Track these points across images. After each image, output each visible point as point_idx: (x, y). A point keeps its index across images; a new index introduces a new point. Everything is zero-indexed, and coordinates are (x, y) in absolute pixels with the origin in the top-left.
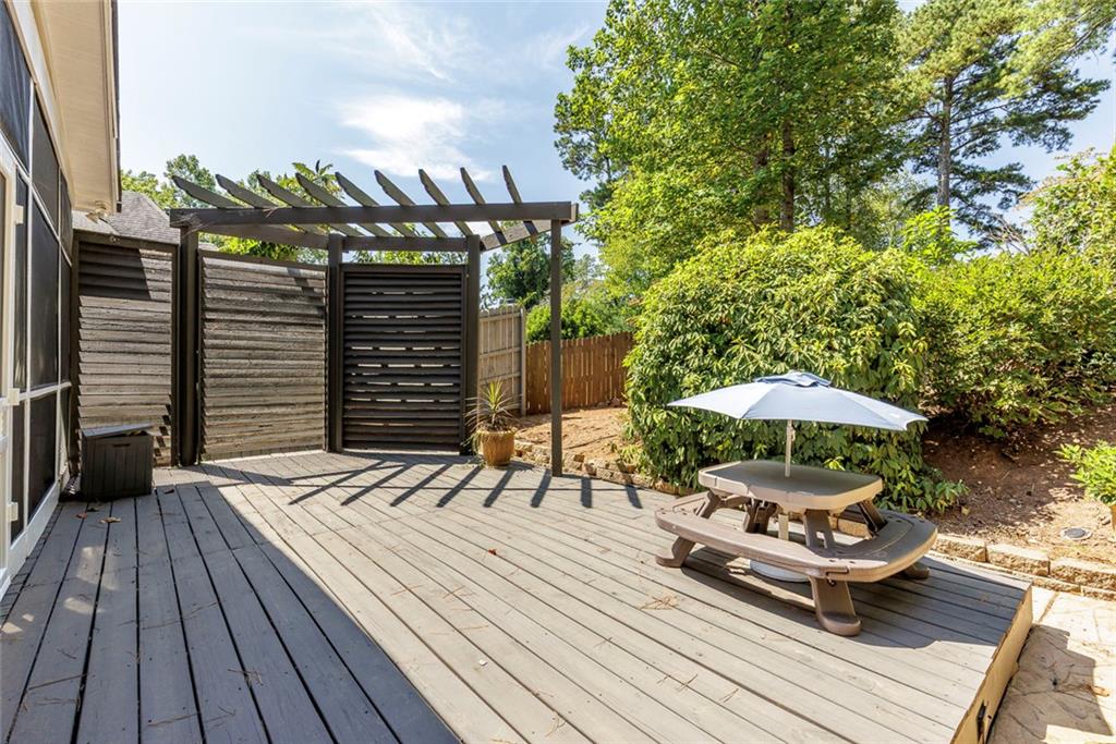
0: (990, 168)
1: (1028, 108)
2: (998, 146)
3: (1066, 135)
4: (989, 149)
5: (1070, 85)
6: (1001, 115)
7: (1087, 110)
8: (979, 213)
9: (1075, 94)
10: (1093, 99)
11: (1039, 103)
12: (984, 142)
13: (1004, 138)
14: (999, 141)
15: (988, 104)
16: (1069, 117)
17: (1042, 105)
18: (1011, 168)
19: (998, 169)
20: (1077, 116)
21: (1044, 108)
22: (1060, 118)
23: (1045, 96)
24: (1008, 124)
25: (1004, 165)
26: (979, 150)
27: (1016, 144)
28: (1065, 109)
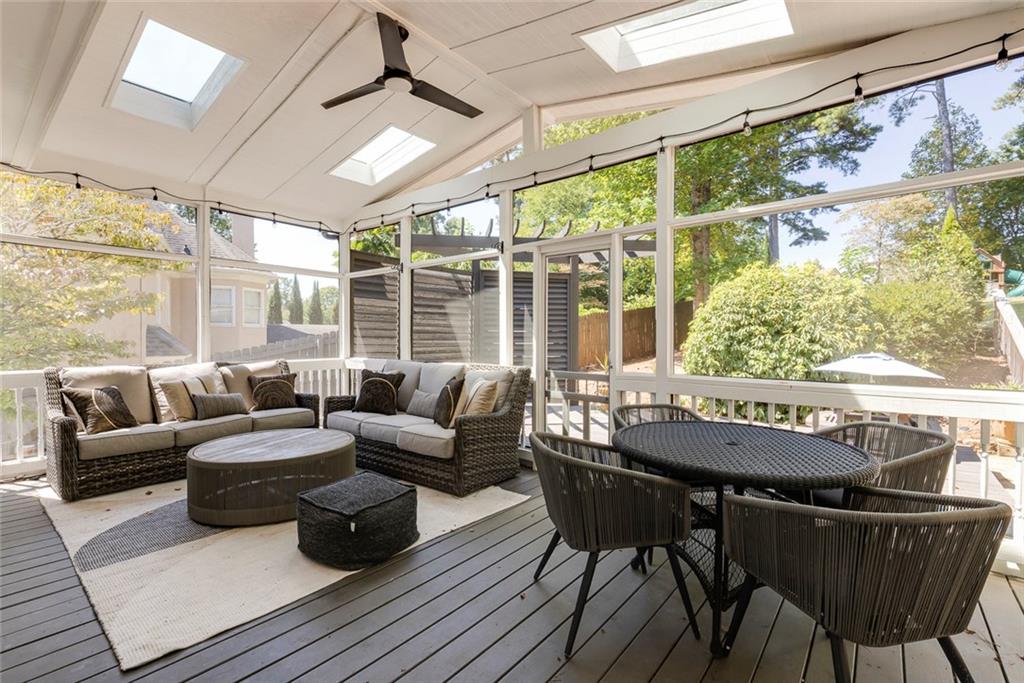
0: (804, 184)
1: (830, 140)
2: (809, 167)
3: (856, 164)
4: (803, 168)
5: (857, 128)
6: (812, 144)
7: (867, 145)
8: (796, 217)
9: (862, 134)
10: (872, 138)
11: (837, 138)
12: (799, 164)
13: (814, 161)
14: (810, 164)
15: (803, 135)
16: (856, 149)
17: (839, 139)
18: (820, 185)
19: (810, 185)
20: (862, 149)
21: (840, 141)
22: (850, 149)
23: (841, 133)
24: (817, 152)
25: (814, 183)
26: (796, 168)
27: (821, 167)
28: (853, 143)
